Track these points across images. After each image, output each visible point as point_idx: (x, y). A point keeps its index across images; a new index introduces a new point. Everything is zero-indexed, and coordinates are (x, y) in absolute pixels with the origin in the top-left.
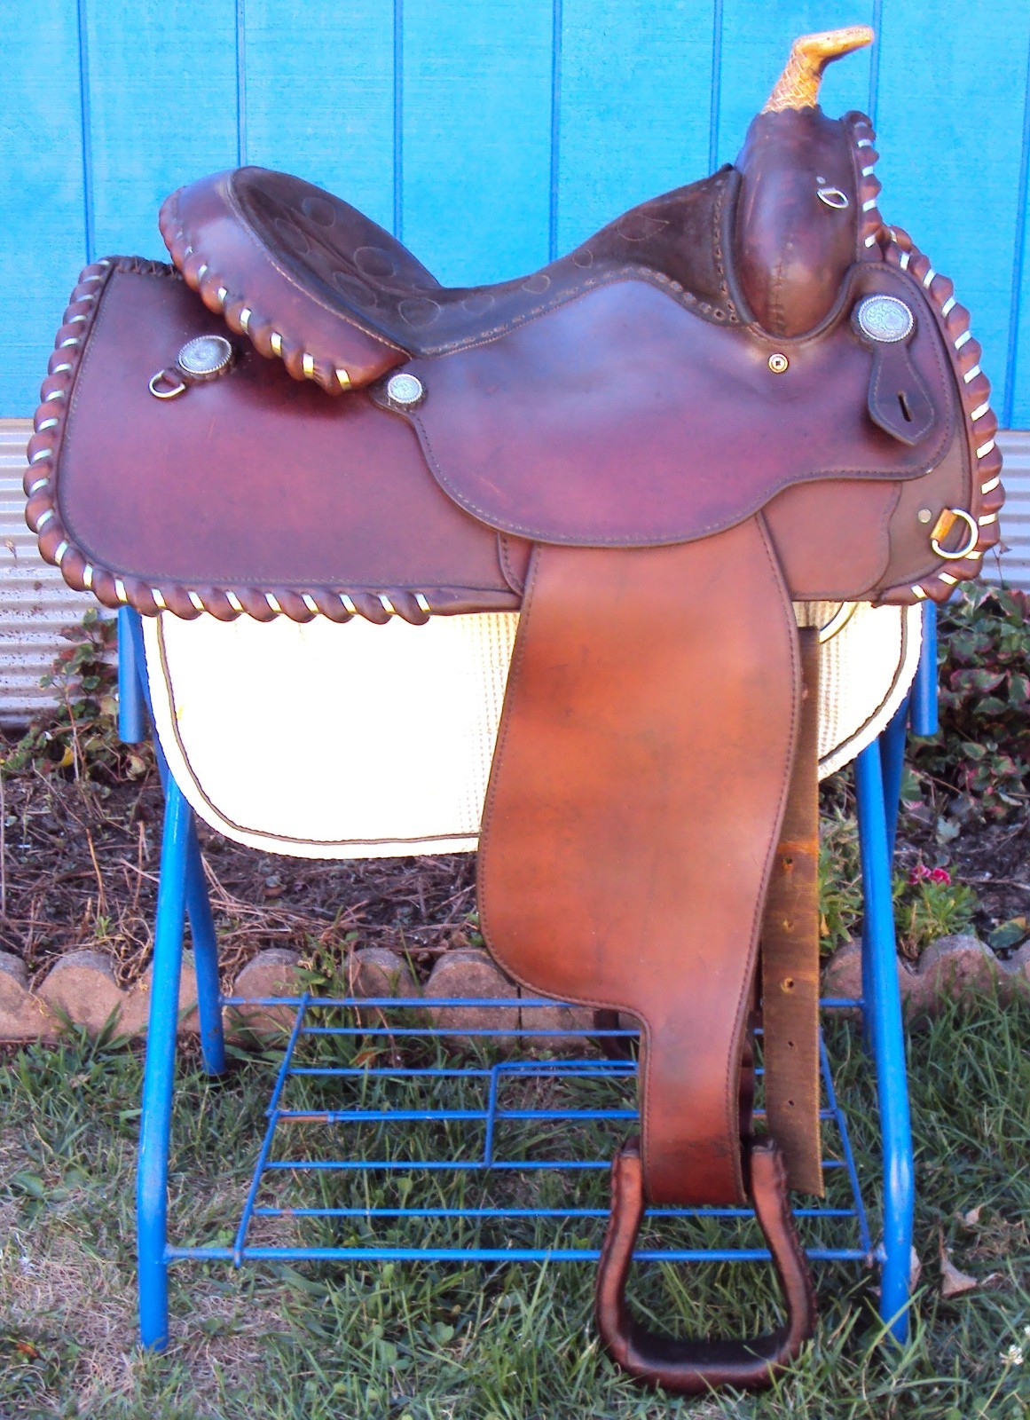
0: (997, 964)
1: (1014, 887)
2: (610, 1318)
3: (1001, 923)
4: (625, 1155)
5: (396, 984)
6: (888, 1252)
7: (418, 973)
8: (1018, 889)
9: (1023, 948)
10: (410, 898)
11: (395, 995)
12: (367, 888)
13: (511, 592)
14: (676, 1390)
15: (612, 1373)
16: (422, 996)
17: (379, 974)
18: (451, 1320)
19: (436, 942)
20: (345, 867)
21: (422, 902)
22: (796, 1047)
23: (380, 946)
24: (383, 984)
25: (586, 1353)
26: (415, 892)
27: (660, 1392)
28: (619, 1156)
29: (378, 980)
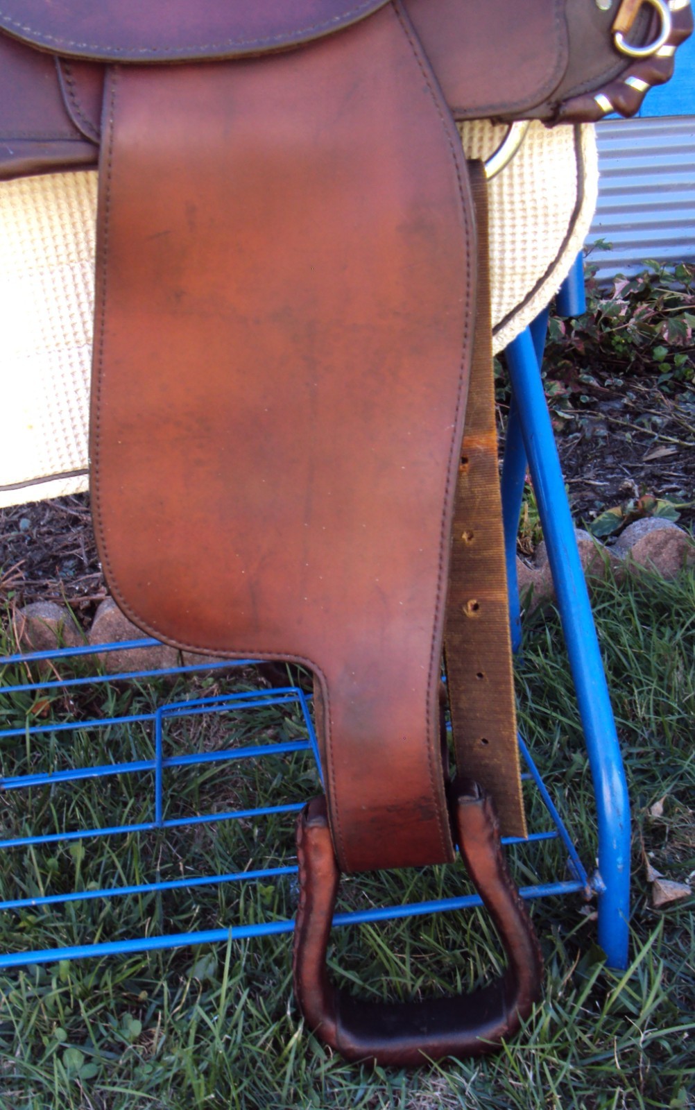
0: (605, 552)
1: (586, 484)
2: (314, 999)
3: (598, 515)
4: (311, 825)
5: (62, 635)
6: (605, 881)
7: (81, 620)
8: (590, 485)
9: (625, 534)
10: (74, 552)
11: (62, 647)
12: (39, 548)
13: (85, 139)
14: (396, 1064)
15: (324, 1057)
16: (87, 643)
17: (46, 628)
18: (138, 1009)
19: (96, 590)
20: (22, 533)
21: (84, 554)
22: (487, 678)
23: (47, 599)
24: (49, 635)
25: (292, 1042)
26: (78, 546)
27: (380, 1072)
28: (304, 826)
29: (46, 633)
